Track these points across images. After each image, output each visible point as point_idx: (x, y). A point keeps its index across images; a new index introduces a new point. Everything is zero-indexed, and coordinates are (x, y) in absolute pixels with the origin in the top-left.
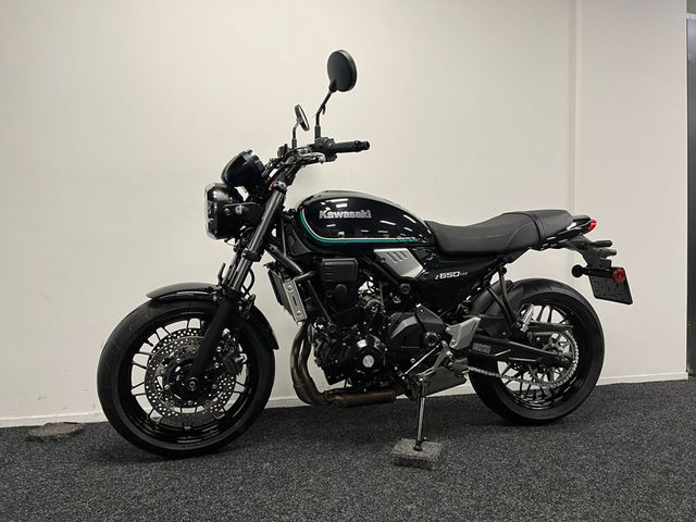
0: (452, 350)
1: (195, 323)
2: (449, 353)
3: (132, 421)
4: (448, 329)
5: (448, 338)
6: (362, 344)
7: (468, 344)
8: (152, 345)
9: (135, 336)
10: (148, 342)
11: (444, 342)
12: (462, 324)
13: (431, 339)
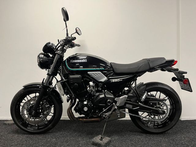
0: (117, 106)
1: (38, 94)
2: (116, 107)
3: (19, 122)
4: (115, 99)
5: (116, 102)
6: (85, 103)
7: (123, 104)
8: (25, 100)
9: (19, 98)
10: (24, 100)
11: (114, 104)
12: (121, 98)
13: (109, 102)
